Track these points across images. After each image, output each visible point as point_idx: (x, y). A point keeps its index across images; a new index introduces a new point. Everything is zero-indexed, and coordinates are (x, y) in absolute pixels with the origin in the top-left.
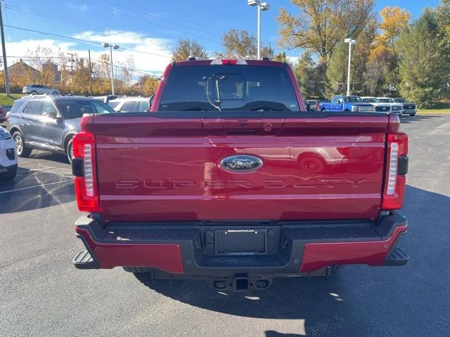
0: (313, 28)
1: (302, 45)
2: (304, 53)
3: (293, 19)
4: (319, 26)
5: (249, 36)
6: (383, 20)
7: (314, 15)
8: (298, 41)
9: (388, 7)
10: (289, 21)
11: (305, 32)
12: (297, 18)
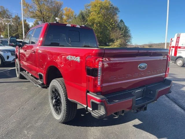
0: (38, 11)
1: (34, 17)
2: (36, 21)
3: (29, 5)
4: (41, 10)
5: (5, 9)
6: (65, 12)
7: (38, 5)
8: (32, 15)
9: (66, 7)
10: (26, 6)
11: (34, 12)
12: (30, 5)
